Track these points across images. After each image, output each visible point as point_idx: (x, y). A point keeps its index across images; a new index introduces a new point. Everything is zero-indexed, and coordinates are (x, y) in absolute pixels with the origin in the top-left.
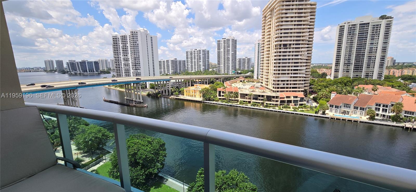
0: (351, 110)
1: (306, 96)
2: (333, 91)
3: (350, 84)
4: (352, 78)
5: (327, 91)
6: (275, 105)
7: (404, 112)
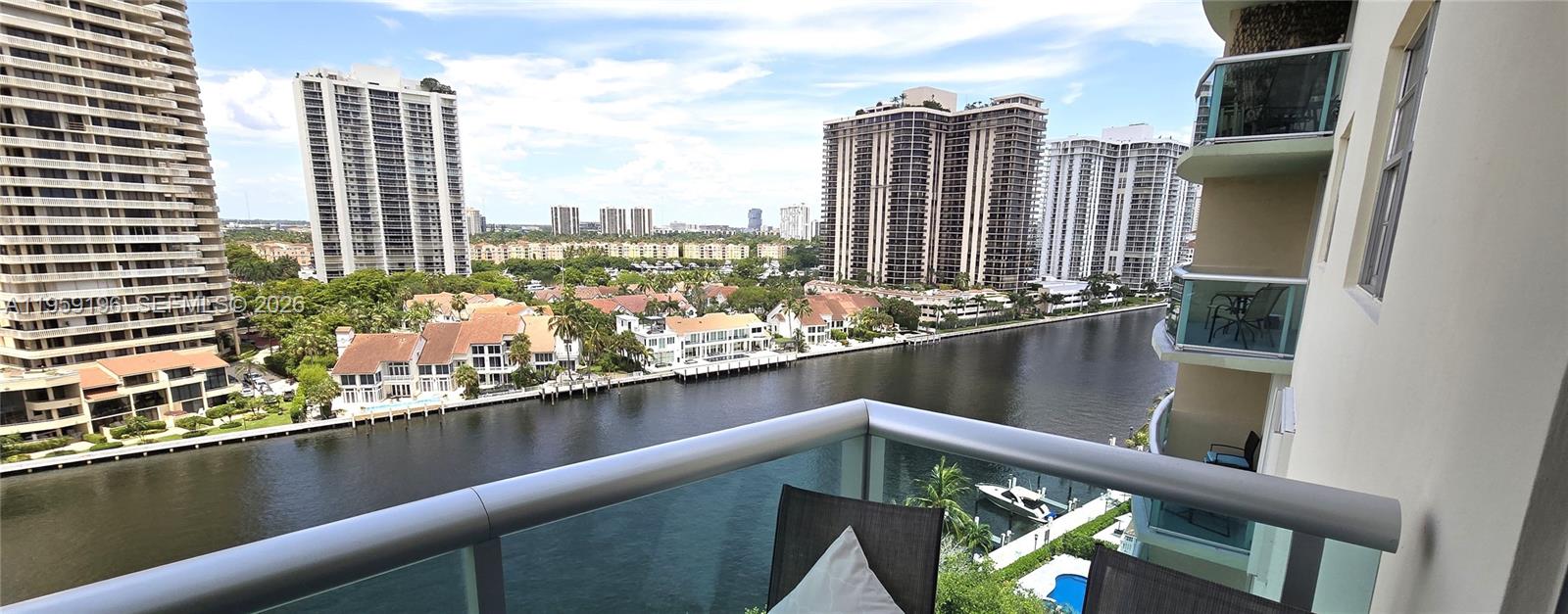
0: (414, 378)
1: (230, 357)
2: (340, 325)
4: (388, 273)
5: (316, 326)
6: (60, 433)
7: (533, 358)
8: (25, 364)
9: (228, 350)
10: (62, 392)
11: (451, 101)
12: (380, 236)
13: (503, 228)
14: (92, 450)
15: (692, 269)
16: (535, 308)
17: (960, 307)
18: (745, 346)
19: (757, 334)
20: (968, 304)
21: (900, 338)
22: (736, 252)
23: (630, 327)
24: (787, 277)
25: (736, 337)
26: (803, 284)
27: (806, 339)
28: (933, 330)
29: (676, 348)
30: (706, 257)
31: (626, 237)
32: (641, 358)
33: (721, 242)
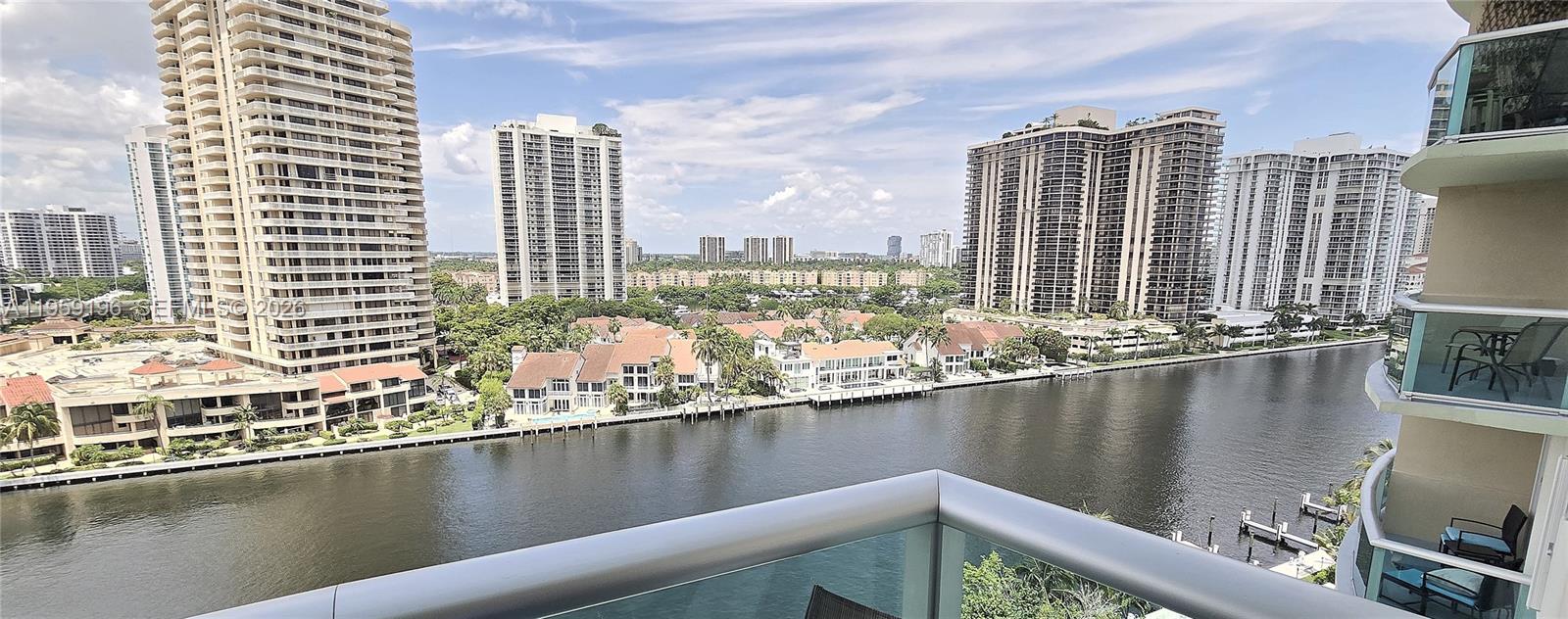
0: (573, 394)
1: (429, 371)
2: (516, 344)
3: (556, 317)
4: (557, 298)
5: (496, 345)
6: (303, 428)
7: (677, 379)
8: (285, 370)
9: (429, 363)
10: (307, 395)
11: (617, 143)
12: (553, 266)
13: (657, 257)
14: (324, 444)
15: (829, 295)
16: (681, 331)
17: (1116, 339)
18: (880, 374)
19: (892, 362)
20: (1125, 335)
21: (1046, 370)
22: (873, 280)
23: (767, 352)
24: (926, 305)
25: (870, 365)
26: (941, 312)
27: (944, 368)
28: (1084, 363)
29: (811, 374)
30: (844, 284)
31: (768, 265)
32: (776, 382)
33: (861, 270)
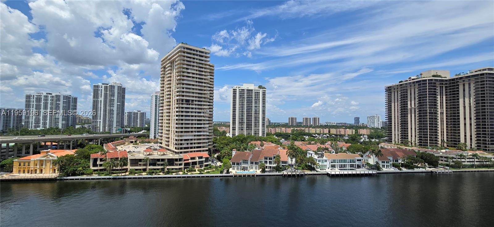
0: (249, 165)
1: (210, 155)
2: (234, 148)
3: (245, 141)
4: (246, 135)
5: (228, 148)
6: (178, 169)
7: (281, 163)
8: (176, 153)
9: (210, 153)
10: (180, 160)
11: (265, 90)
12: (245, 126)
13: (275, 123)
14: (183, 174)
15: (333, 137)
16: (283, 147)
17: (463, 158)
18: (354, 166)
19: (359, 162)
20: (467, 157)
21: (428, 169)
22: (349, 132)
23: (312, 155)
24: (371, 141)
25: (350, 162)
26: (378, 144)
27: (381, 165)
28: (448, 168)
29: (328, 164)
30: (338, 133)
31: (311, 126)
32: (315, 166)
33: (344, 128)
